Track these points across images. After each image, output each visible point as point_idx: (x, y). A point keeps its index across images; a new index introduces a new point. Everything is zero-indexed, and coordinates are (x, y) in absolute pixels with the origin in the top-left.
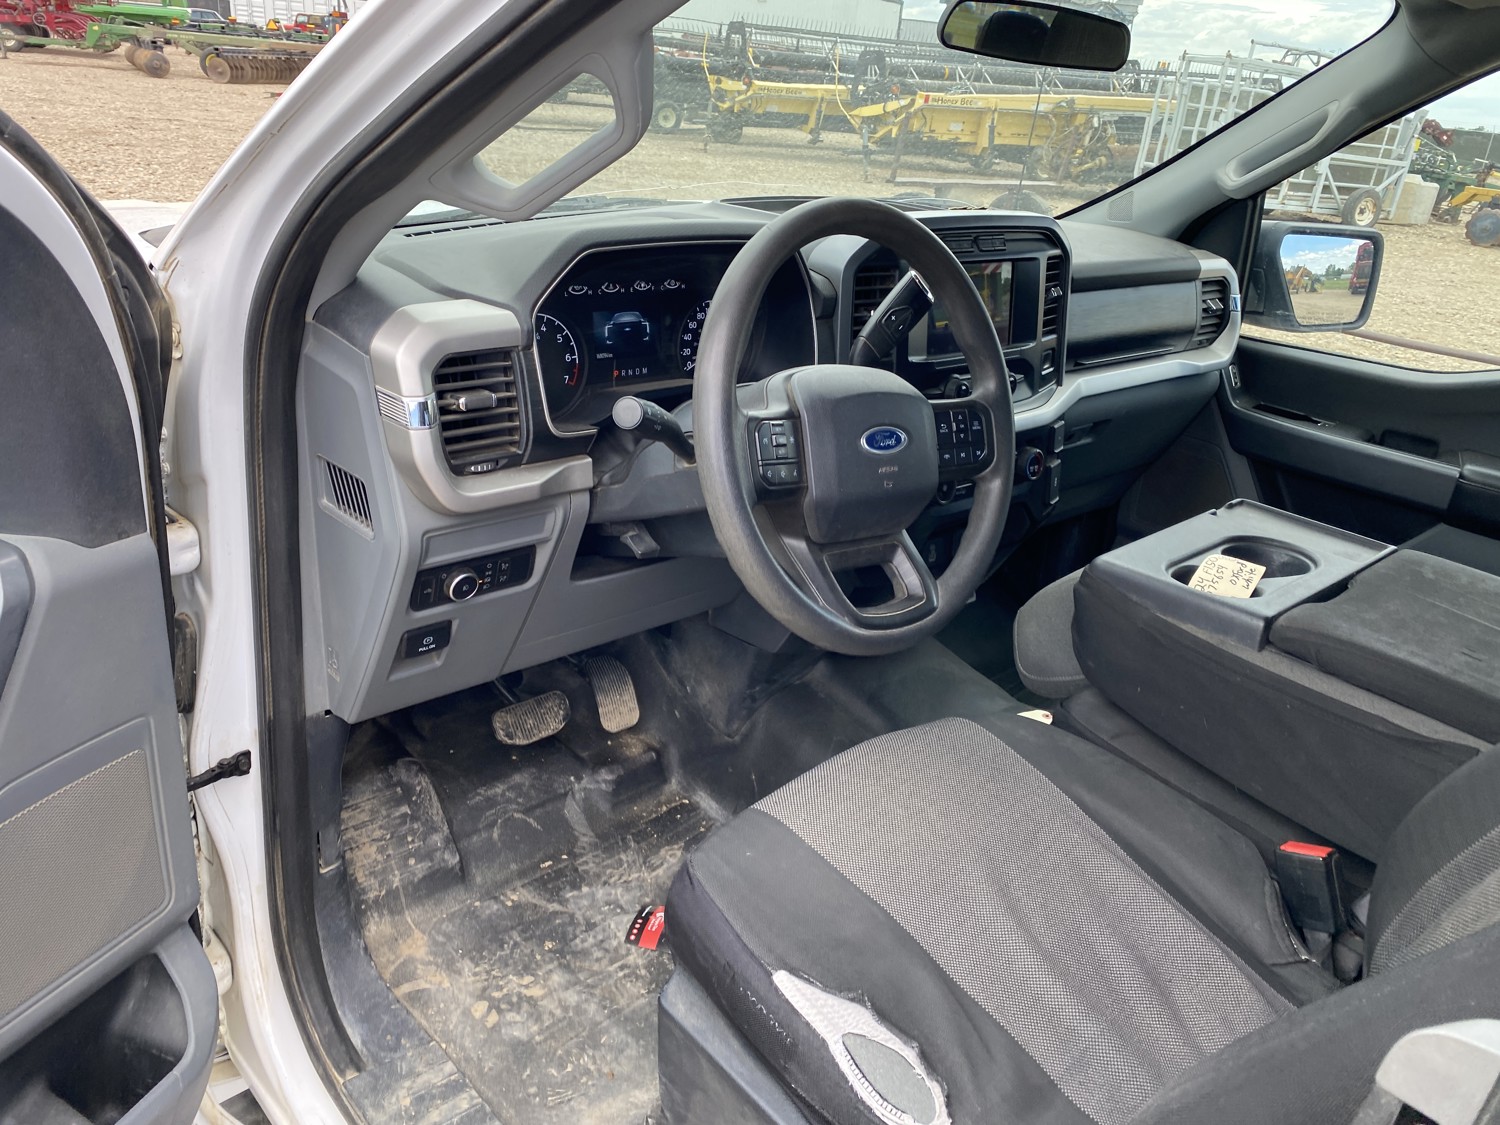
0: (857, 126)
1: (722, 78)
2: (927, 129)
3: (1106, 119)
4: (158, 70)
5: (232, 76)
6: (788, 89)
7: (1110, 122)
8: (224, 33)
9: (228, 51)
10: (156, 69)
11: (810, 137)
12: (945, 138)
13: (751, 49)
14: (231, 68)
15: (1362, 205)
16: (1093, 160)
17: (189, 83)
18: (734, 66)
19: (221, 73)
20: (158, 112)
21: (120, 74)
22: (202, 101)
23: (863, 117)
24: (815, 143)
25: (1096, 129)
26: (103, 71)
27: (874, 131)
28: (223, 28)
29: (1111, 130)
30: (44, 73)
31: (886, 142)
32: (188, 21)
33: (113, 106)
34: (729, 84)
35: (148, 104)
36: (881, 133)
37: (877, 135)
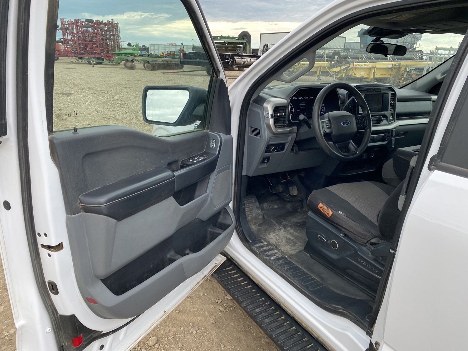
0: (332, 74)
2: (353, 74)
3: (411, 68)
5: (152, 69)
9: (151, 62)
10: (132, 68)
11: (317, 78)
12: (359, 76)
14: (152, 66)
16: (407, 81)
17: (141, 71)
19: (149, 68)
22: (146, 75)
23: (334, 71)
24: (319, 80)
25: (408, 72)
26: (118, 69)
28: (149, 56)
29: (413, 72)
30: (104, 70)
31: (341, 79)
33: (123, 78)
35: (132, 77)
37: (338, 77)
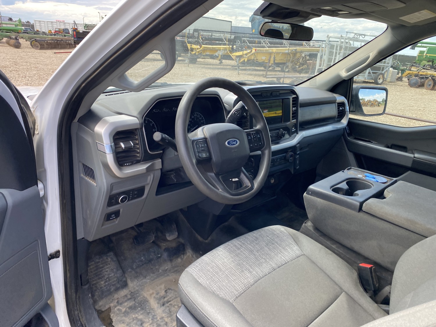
0: (234, 59)
1: (192, 45)
2: (256, 59)
3: (306, 54)
4: (17, 46)
5: (41, 48)
6: (212, 47)
7: (307, 55)
8: (35, 34)
9: (39, 40)
11: (219, 62)
12: (261, 61)
13: (200, 37)
14: (40, 45)
15: (379, 77)
16: (303, 66)
17: (28, 50)
18: (196, 41)
19: (37, 47)
20: (22, 59)
21: (6, 48)
22: (34, 55)
23: (236, 56)
24: (221, 64)
25: (303, 58)
27: (240, 60)
28: (35, 33)
29: (308, 58)
31: (243, 63)
32: (23, 31)
33: (7, 58)
34: (194, 46)
35: (18, 57)
36: (242, 60)
37: (241, 61)
